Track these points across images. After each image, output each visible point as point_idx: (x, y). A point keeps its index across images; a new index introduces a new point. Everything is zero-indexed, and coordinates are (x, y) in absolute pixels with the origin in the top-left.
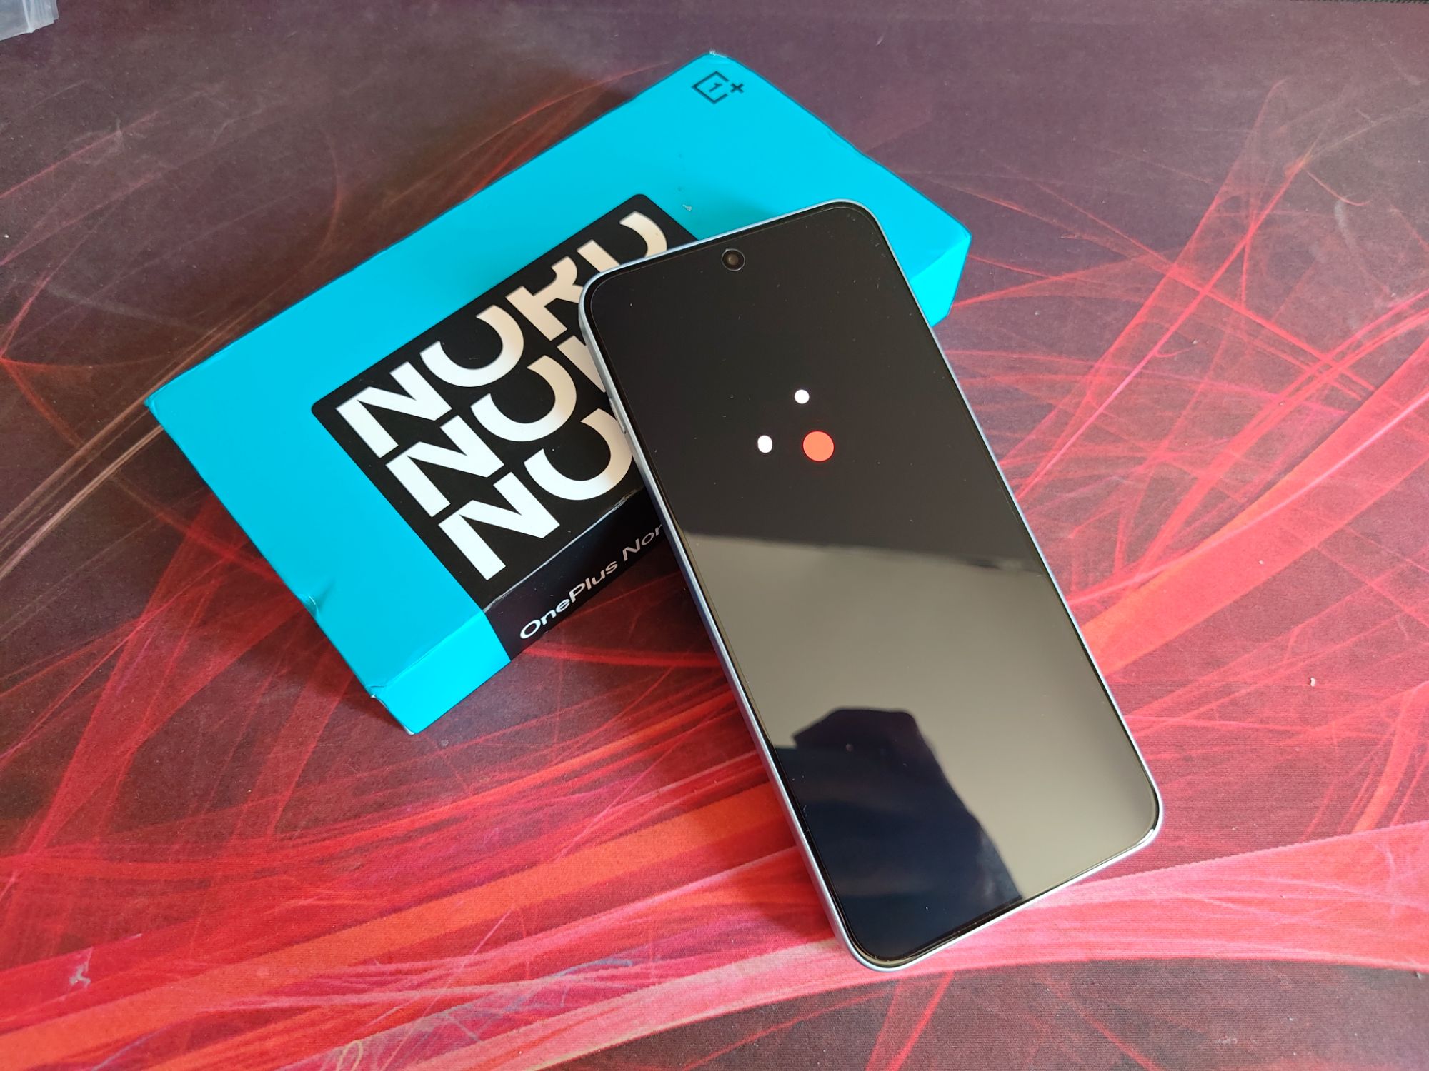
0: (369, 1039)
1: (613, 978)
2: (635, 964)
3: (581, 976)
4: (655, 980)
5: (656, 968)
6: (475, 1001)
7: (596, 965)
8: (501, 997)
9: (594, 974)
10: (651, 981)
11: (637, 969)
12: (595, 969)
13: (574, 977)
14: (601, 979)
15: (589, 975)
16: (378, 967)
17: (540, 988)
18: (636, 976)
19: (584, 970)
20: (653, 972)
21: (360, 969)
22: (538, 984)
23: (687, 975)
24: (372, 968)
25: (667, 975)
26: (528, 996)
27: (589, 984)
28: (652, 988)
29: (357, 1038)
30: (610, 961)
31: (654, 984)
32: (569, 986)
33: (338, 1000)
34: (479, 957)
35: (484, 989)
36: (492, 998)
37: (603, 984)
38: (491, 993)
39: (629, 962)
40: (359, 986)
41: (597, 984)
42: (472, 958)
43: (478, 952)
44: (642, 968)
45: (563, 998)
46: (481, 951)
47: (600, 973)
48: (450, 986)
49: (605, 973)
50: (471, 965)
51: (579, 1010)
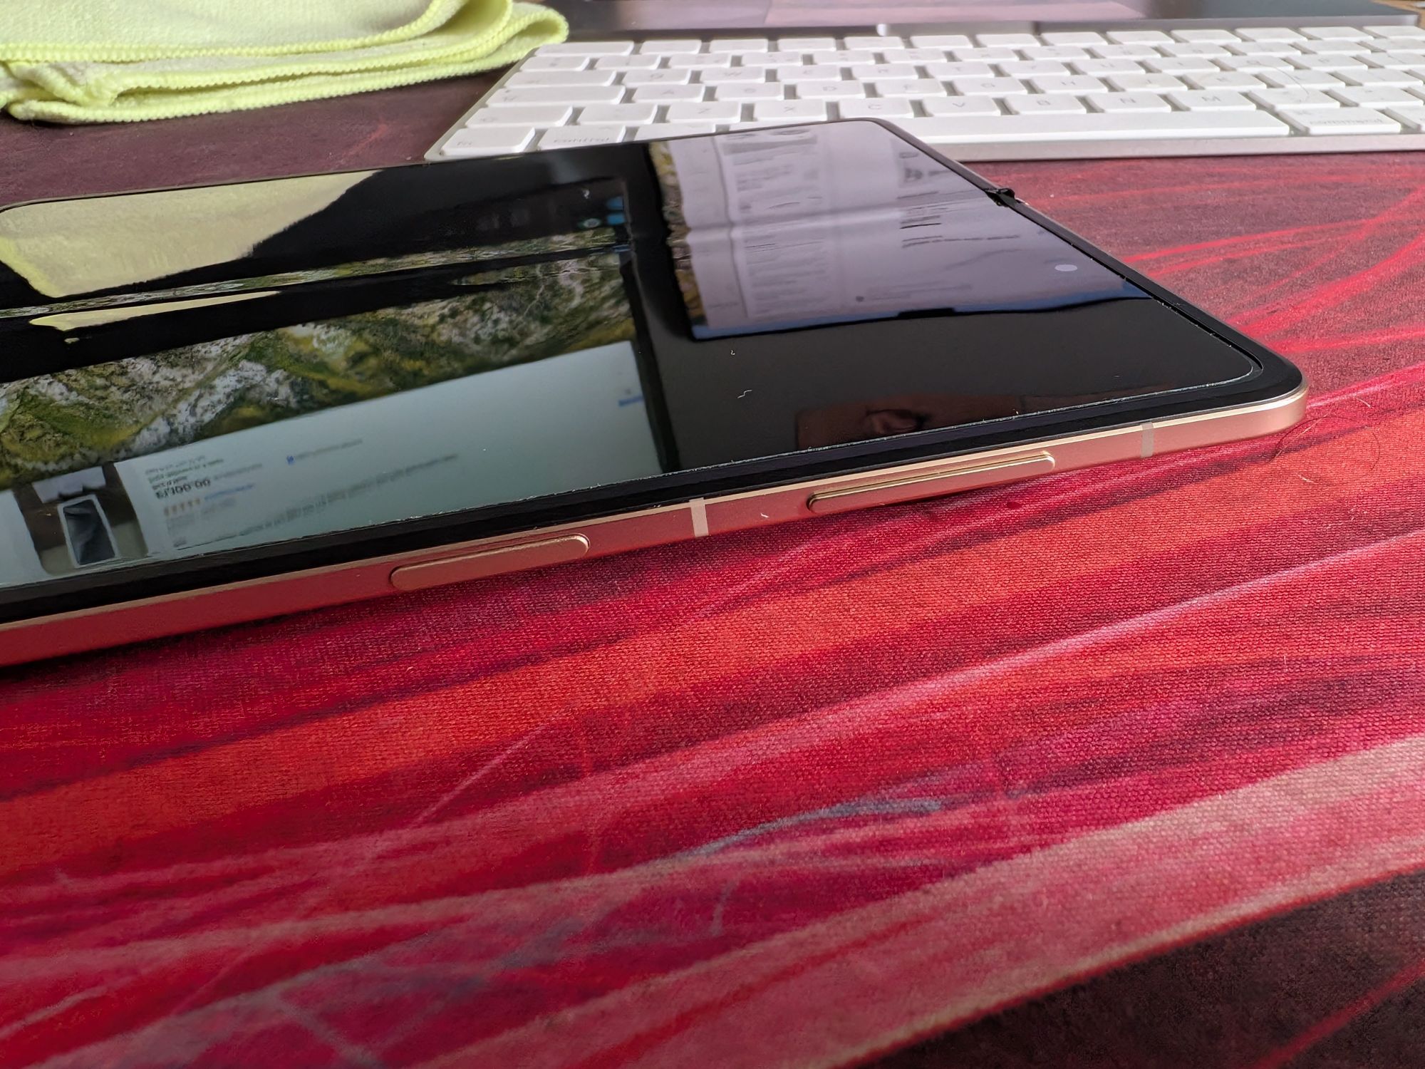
1: (884, 846)
2: (950, 807)
3: (777, 850)
4: (1027, 839)
5: (1020, 810)
6: (394, 949)
7: (822, 820)
8: (493, 928)
9: (820, 842)
10: (1013, 842)
11: (961, 817)
12: (823, 828)
13: (755, 855)
14: (848, 849)
15: (803, 845)
17: (635, 891)
18: (960, 834)
19: (783, 834)
20: (1014, 821)
23: (1127, 819)
25: (1064, 827)
26: (590, 916)
27: (806, 866)
28: (1022, 860)
30: (867, 806)
31: (1026, 849)
32: (736, 879)
34: (425, 833)
35: (432, 910)
36: (458, 933)
37: (852, 864)
38: (460, 920)
39: (932, 804)
41: (837, 864)
42: (407, 835)
43: (427, 822)
44: (974, 816)
45: (719, 909)
46: (438, 818)
47: (841, 836)
48: (311, 913)
49: (855, 835)
50: (397, 853)
51: (779, 941)
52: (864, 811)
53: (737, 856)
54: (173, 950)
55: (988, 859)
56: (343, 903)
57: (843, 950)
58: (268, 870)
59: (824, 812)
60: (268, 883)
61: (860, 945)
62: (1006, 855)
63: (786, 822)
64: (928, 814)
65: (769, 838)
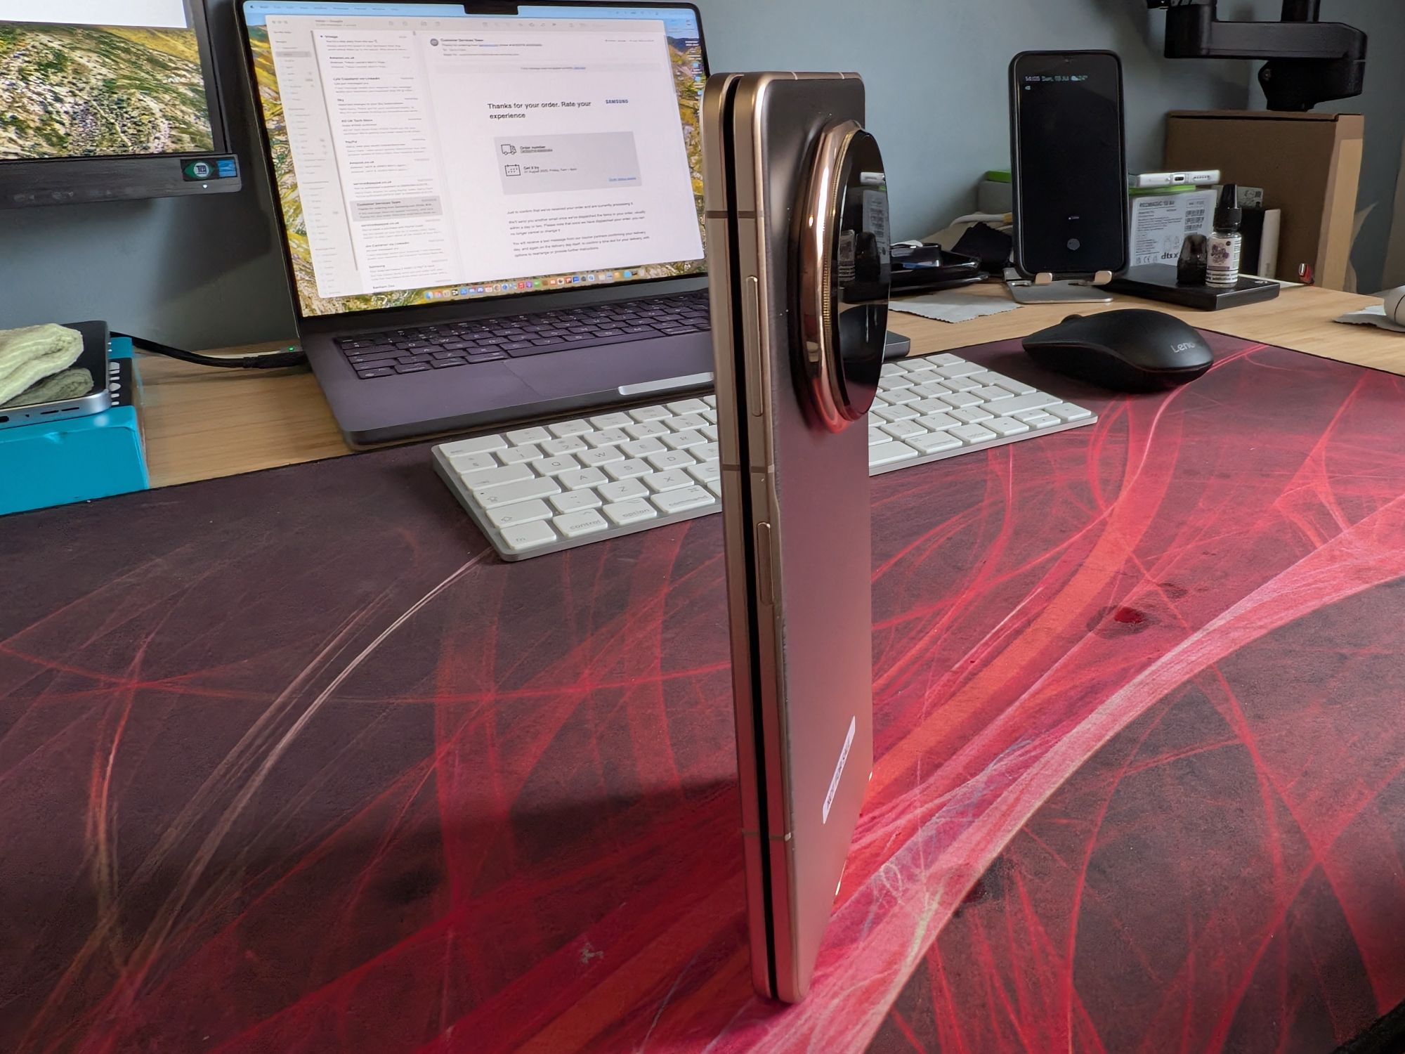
0: (893, 859)
1: (1028, 752)
2: (1033, 740)
3: (1006, 761)
5: (1048, 736)
6: (948, 805)
8: (964, 794)
9: (1014, 756)
10: (1053, 742)
11: (1038, 741)
12: (1011, 754)
13: (1002, 764)
15: (1011, 758)
17: (984, 778)
18: (1042, 744)
19: (1003, 758)
22: (982, 777)
23: (1071, 730)
25: (1060, 736)
26: (981, 785)
27: (1016, 761)
29: (884, 862)
31: (1056, 742)
36: (958, 797)
38: (955, 796)
39: (1029, 741)
41: (1022, 759)
42: (920, 788)
43: (921, 783)
45: (1006, 774)
47: (1017, 754)
48: (922, 806)
49: (1020, 752)
50: (924, 791)
51: (1025, 775)
52: (1016, 748)
53: (999, 765)
56: (924, 802)
57: (1039, 772)
58: (899, 804)
59: (1008, 750)
64: (1031, 743)
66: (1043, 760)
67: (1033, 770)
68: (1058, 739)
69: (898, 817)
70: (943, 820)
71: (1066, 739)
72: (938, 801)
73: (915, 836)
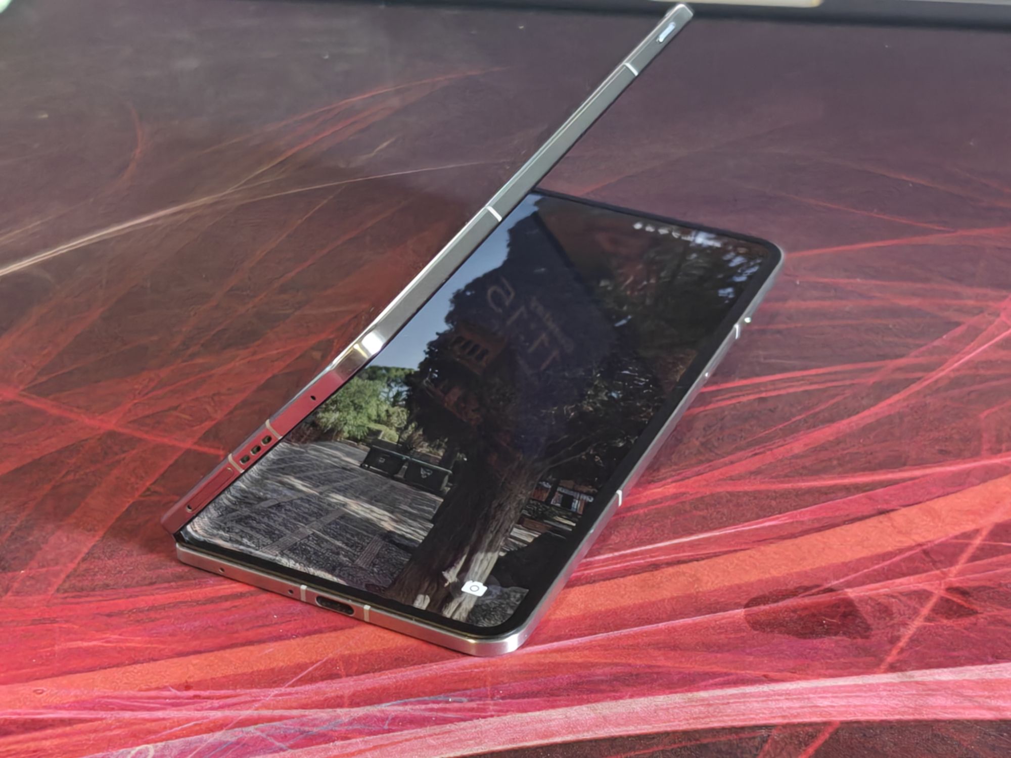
0: (160, 745)
1: (444, 710)
2: (470, 701)
3: (408, 708)
4: (493, 713)
5: (495, 705)
6: (285, 721)
8: (316, 719)
9: (423, 707)
10: (489, 714)
11: (473, 705)
12: (426, 703)
13: (401, 708)
14: (432, 710)
15: (417, 707)
16: (174, 692)
17: (362, 714)
18: (472, 710)
19: (411, 703)
20: (491, 708)
21: (153, 693)
22: (359, 712)
23: (530, 711)
24: (166, 693)
25: (507, 711)
26: (346, 719)
27: (418, 713)
28: (490, 719)
29: (148, 742)
30: (442, 698)
31: (492, 716)
32: (394, 714)
33: (127, 715)
34: (289, 690)
35: (295, 712)
36: (305, 719)
37: (433, 714)
38: (305, 716)
39: (465, 699)
40: (152, 705)
41: (427, 714)
42: (283, 690)
43: (289, 686)
44: (478, 704)
45: (387, 722)
46: (293, 686)
47: (430, 706)
48: (257, 709)
49: (436, 706)
50: (281, 695)
51: (406, 732)
52: (440, 699)
53: (396, 708)
54: (218, 714)
55: (478, 718)
56: (266, 707)
57: (425, 737)
58: (240, 695)
59: (426, 698)
60: (242, 699)
61: (430, 736)
62: (484, 717)
63: (412, 700)
64: (462, 702)
65: (406, 704)
66: (448, 727)
67: (421, 732)
68: (502, 712)
69: (221, 708)
70: (258, 733)
71: (508, 718)
72: (278, 713)
73: (211, 734)
